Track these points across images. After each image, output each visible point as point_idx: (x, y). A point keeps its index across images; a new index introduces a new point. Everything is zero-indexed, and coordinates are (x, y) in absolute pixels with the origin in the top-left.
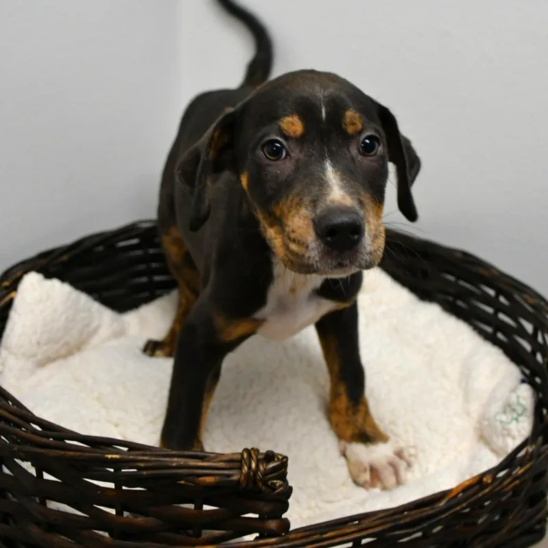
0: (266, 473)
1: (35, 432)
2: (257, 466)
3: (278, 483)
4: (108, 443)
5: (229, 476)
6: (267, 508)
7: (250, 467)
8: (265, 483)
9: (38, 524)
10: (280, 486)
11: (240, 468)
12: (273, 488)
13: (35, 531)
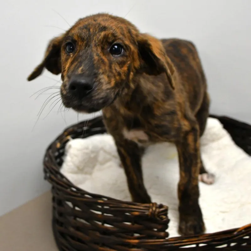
0: (159, 212)
1: (72, 191)
2: (156, 209)
3: (164, 217)
4: (100, 197)
5: (145, 212)
6: (160, 227)
7: (152, 209)
8: (159, 216)
9: (73, 227)
10: (165, 218)
11: (149, 210)
12: (162, 219)
13: (72, 229)
